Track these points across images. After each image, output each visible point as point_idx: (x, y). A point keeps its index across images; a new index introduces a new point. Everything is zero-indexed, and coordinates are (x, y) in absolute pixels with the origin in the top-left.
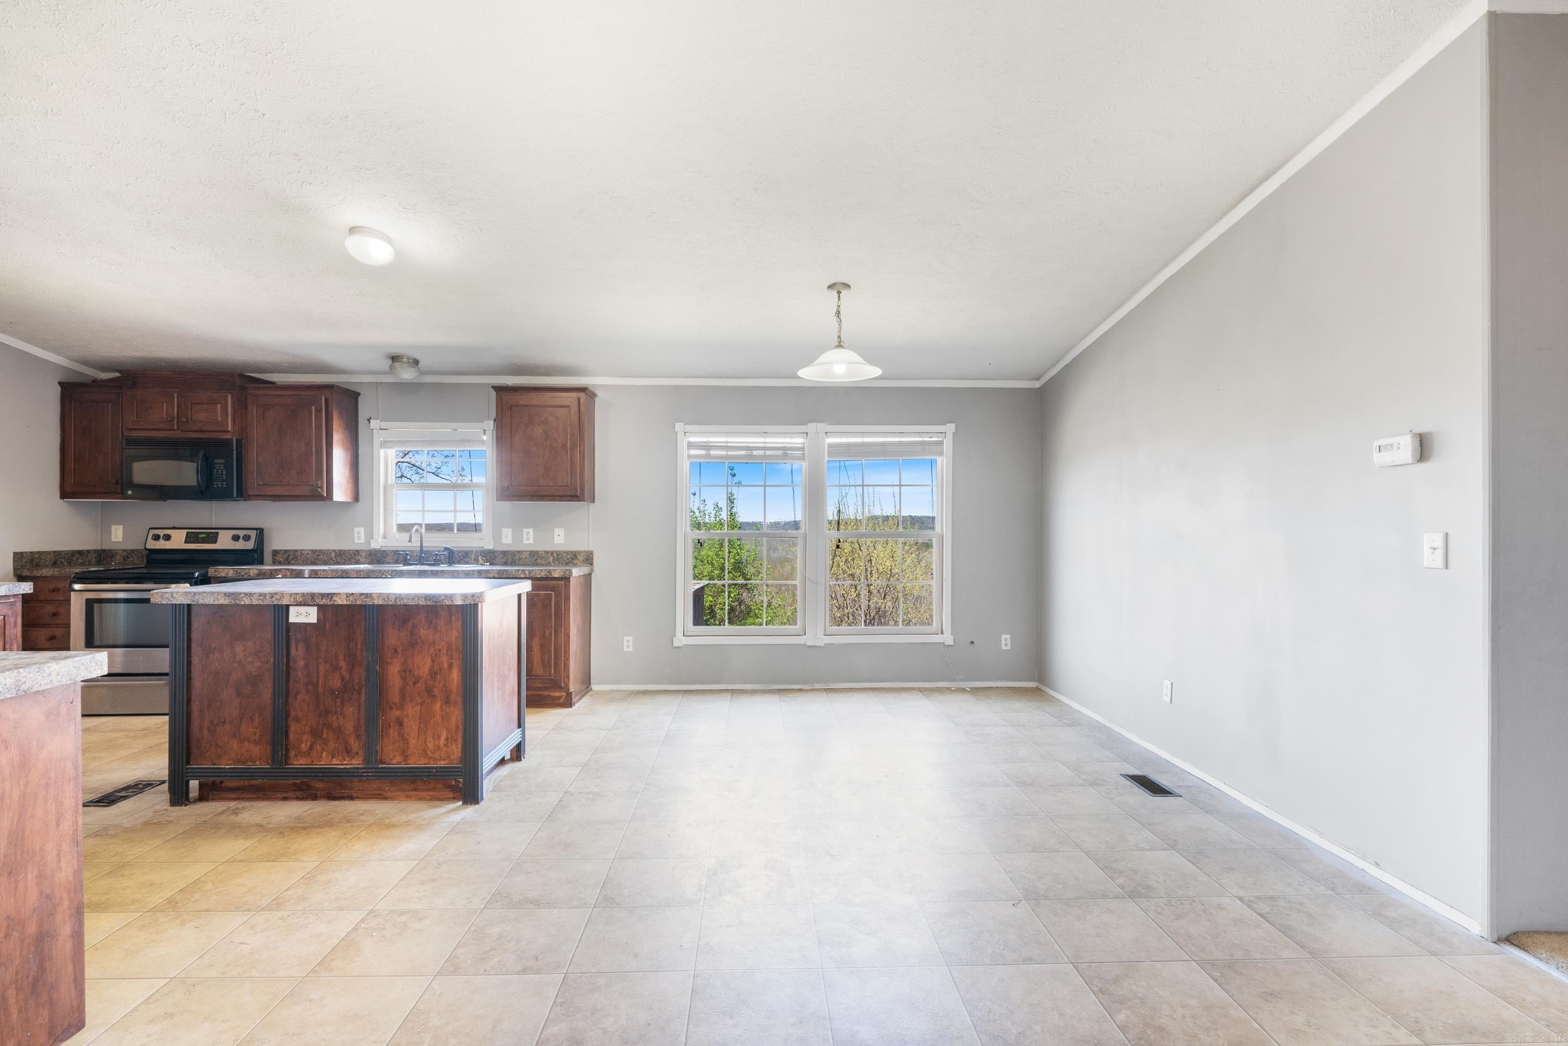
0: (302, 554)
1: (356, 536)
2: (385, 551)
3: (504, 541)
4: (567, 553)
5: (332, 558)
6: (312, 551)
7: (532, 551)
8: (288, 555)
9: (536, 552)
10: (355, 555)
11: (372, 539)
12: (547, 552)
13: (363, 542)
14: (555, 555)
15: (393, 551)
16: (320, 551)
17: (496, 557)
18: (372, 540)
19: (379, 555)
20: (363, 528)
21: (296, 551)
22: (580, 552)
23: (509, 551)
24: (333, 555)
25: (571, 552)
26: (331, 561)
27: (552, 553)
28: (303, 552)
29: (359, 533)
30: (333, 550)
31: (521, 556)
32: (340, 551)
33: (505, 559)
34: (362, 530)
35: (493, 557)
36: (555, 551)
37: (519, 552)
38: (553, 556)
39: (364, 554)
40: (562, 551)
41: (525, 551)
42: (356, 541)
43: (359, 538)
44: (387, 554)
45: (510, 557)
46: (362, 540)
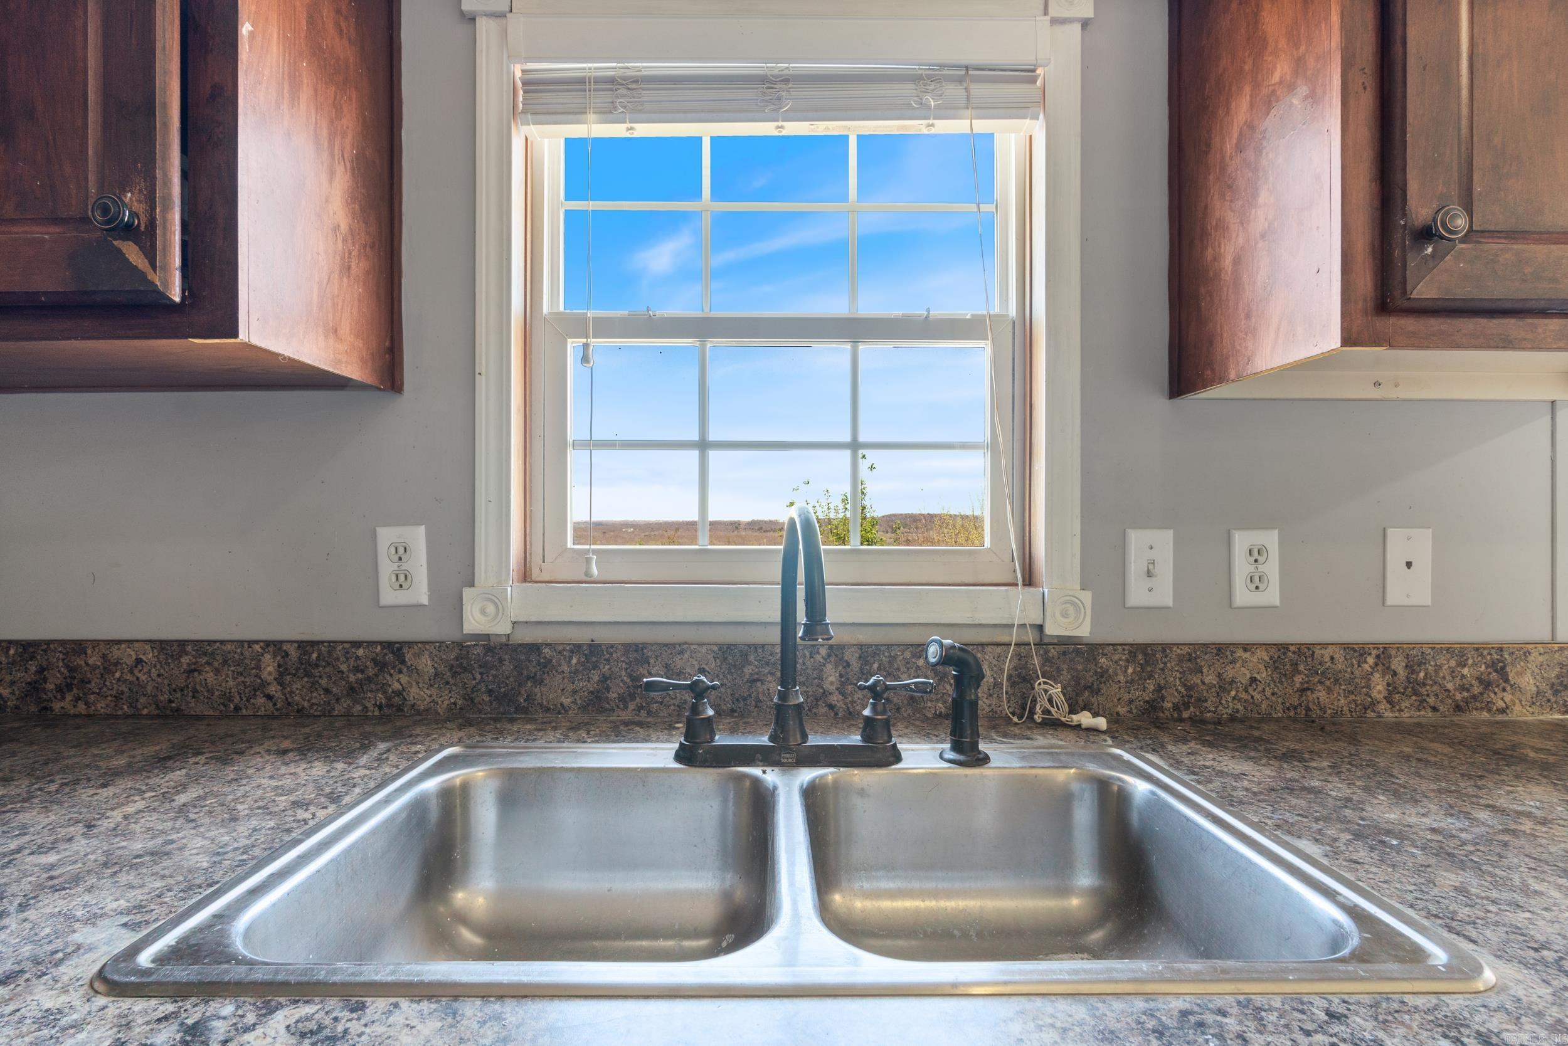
0: (109, 666)
1: (387, 568)
2: (535, 648)
3: (1138, 594)
4: (1459, 653)
5: (264, 684)
6: (161, 645)
7: (1283, 647)
8: (41, 670)
9: (1306, 651)
10: (382, 666)
11: (472, 585)
12: (1356, 651)
13: (425, 600)
14: (1398, 664)
15: (577, 648)
16: (205, 648)
17: (1103, 675)
18: (467, 592)
19: (507, 667)
20: (422, 530)
21: (78, 647)
22: (1523, 651)
23: (1165, 648)
24: (269, 667)
25: (1478, 649)
26: (261, 700)
27: (1384, 653)
28: (116, 653)
29: (401, 552)
30: (268, 643)
31: (1230, 672)
32: (305, 646)
33: (1151, 686)
34: (418, 537)
35: (1090, 678)
36: (1399, 646)
37: (1220, 650)
38: (1388, 670)
39: (426, 663)
40: (1432, 645)
41: (1246, 647)
42: (389, 596)
43: (403, 580)
44: (546, 665)
45: (1174, 678)
46: (420, 593)
